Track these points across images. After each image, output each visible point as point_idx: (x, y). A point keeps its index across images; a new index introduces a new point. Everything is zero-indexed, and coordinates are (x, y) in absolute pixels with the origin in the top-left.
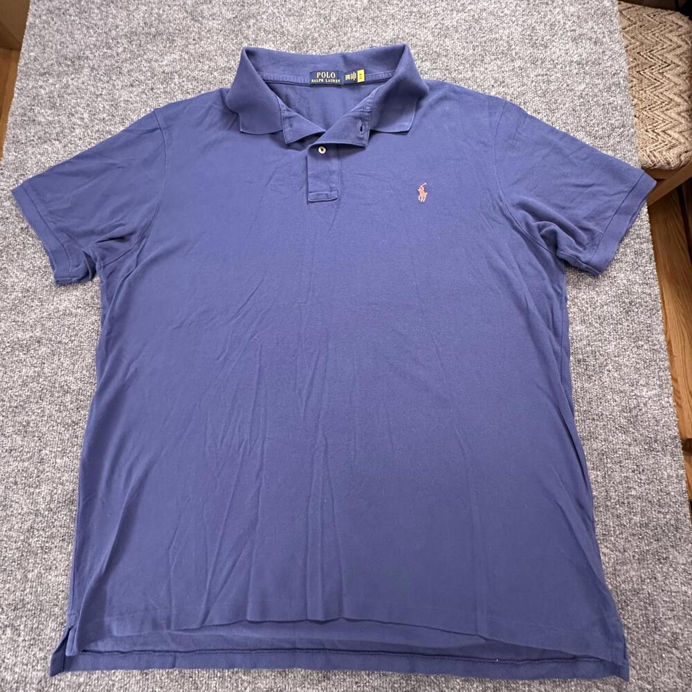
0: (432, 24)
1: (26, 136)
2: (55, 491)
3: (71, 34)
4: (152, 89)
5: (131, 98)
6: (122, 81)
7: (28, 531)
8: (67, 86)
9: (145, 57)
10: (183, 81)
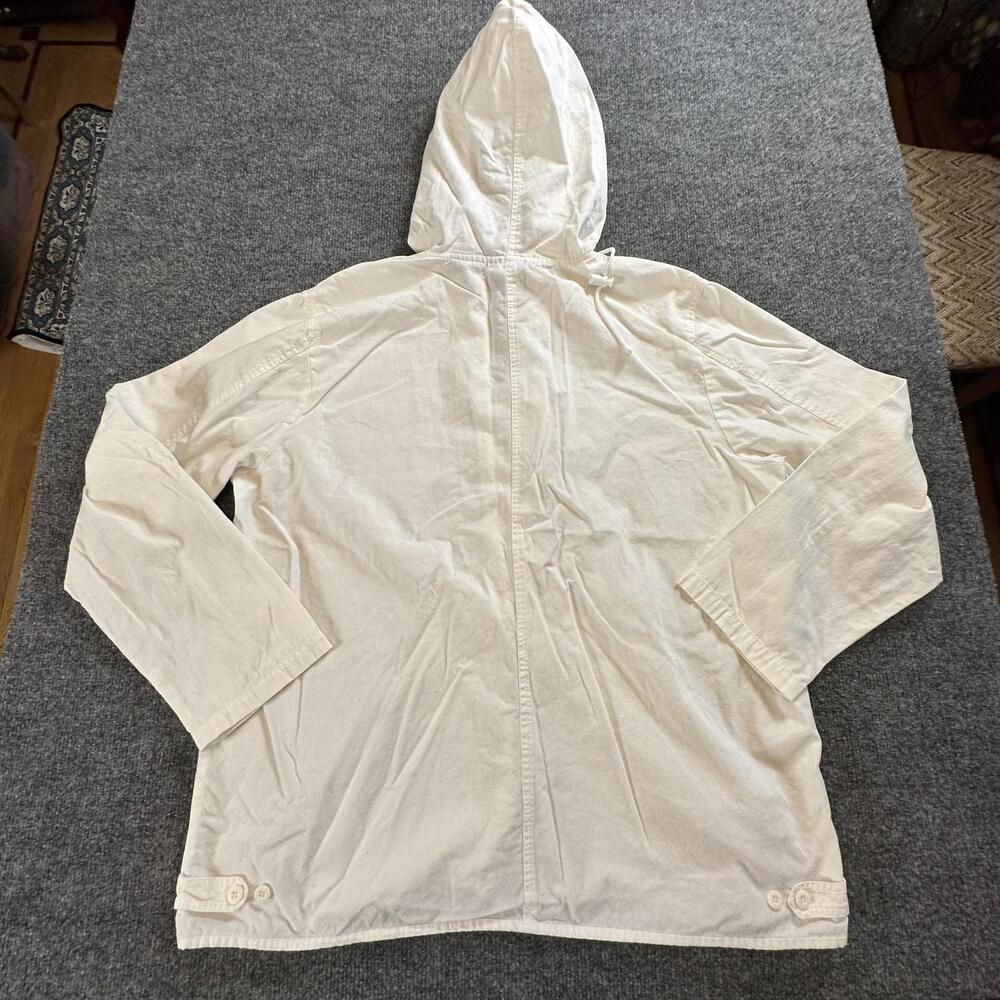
0: (656, 116)
1: (115, 251)
2: (160, 745)
3: (176, 118)
4: (290, 191)
5: (261, 202)
6: (247, 180)
7: (120, 804)
8: (171, 186)
9: (280, 150)
10: (332, 182)
